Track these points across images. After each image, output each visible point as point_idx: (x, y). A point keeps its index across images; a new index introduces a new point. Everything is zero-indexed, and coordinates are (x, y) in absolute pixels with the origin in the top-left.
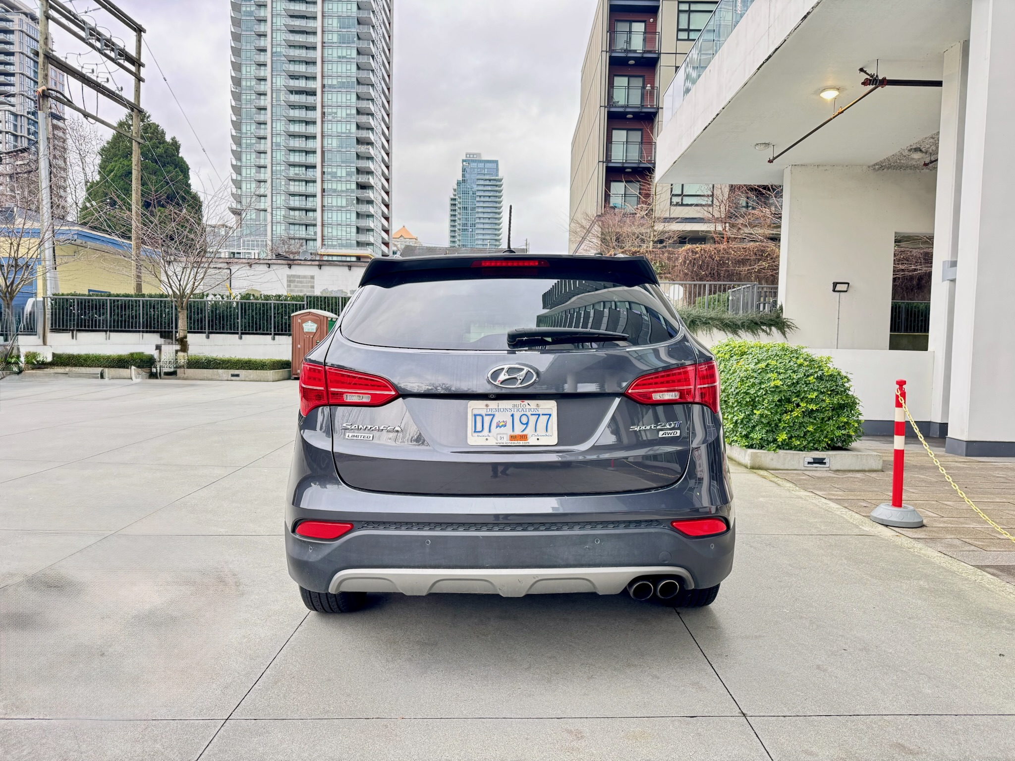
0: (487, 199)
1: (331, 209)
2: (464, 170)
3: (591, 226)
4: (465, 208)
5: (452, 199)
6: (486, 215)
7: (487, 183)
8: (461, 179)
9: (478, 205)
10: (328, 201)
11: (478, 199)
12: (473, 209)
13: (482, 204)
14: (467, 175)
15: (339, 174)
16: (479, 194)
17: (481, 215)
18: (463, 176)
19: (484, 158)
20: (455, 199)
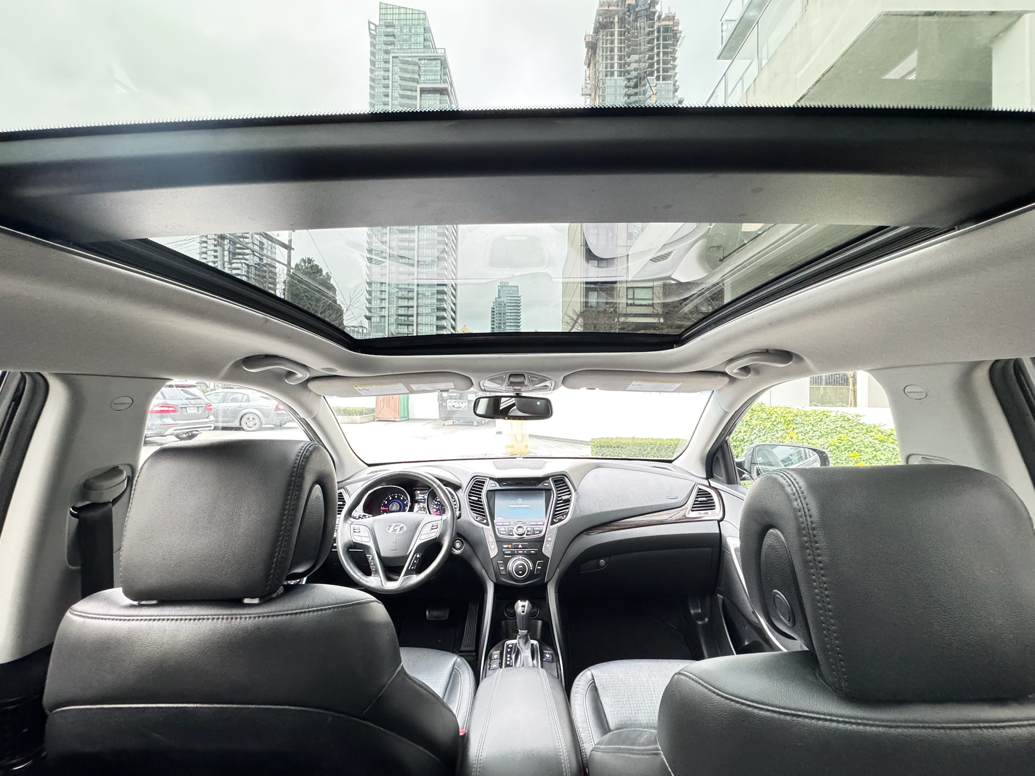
0: (512, 308)
1: (422, 315)
2: (499, 292)
3: (578, 319)
4: (500, 313)
5: (492, 308)
6: (512, 317)
7: (513, 298)
8: (497, 296)
9: (507, 311)
10: (421, 310)
11: (507, 308)
12: (504, 314)
13: (509, 311)
14: (501, 294)
15: (427, 294)
16: (507, 304)
17: (509, 317)
18: (499, 295)
19: (510, 284)
20: (494, 308)
